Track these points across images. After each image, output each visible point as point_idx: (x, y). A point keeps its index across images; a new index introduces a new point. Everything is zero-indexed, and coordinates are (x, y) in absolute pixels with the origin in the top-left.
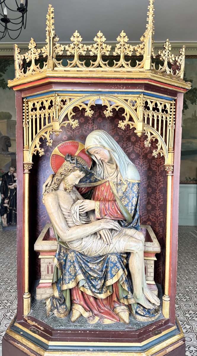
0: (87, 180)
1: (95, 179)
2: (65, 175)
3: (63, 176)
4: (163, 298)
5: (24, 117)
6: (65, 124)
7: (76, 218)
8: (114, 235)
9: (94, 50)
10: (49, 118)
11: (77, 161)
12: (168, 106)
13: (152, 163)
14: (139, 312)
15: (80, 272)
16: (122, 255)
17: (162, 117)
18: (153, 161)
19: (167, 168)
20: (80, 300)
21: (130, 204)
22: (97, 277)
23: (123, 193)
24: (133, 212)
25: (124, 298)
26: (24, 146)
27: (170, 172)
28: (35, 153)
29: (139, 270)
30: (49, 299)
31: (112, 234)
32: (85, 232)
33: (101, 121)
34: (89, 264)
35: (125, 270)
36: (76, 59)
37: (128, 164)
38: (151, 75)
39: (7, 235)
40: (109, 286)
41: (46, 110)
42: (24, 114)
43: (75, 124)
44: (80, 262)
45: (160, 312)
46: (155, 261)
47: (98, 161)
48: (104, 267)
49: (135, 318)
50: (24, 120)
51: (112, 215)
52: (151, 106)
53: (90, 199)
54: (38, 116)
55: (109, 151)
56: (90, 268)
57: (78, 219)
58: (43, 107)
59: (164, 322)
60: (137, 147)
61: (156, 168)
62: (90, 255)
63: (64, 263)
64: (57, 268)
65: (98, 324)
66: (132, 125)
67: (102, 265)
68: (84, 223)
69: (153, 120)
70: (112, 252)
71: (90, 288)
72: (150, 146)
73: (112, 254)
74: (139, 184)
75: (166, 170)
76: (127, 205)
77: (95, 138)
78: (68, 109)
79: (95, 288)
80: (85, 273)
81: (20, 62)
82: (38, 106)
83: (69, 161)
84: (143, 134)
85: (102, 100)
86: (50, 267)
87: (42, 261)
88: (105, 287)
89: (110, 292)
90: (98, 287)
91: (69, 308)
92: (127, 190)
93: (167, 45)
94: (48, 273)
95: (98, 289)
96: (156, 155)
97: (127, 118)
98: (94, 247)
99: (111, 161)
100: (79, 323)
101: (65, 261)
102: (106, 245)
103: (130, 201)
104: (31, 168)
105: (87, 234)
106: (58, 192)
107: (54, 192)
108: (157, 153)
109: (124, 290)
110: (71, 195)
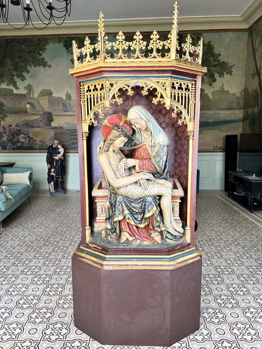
0: (129, 145)
1: (135, 143)
2: (113, 140)
3: (112, 141)
4: (186, 228)
5: (81, 97)
6: (113, 101)
7: (122, 171)
8: (150, 184)
9: (134, 45)
10: (101, 97)
11: (122, 130)
12: (190, 86)
13: (178, 131)
14: (168, 237)
15: (126, 208)
16: (155, 197)
17: (185, 94)
18: (179, 128)
19: (189, 133)
20: (126, 228)
21: (161, 161)
22: (138, 212)
23: (156, 153)
24: (163, 167)
25: (157, 226)
26: (82, 119)
27: (191, 136)
28: (91, 124)
29: (168, 207)
30: (104, 230)
31: (149, 183)
32: (129, 181)
33: (138, 98)
34: (132, 204)
35: (158, 207)
36: (121, 53)
37: (160, 131)
38: (176, 64)
39: (55, 199)
40: (147, 218)
41: (98, 91)
42: (81, 95)
43: (120, 101)
44: (126, 202)
45: (184, 238)
46: (180, 202)
47: (137, 129)
48: (143, 205)
49: (165, 241)
50: (81, 99)
51: (148, 169)
52: (177, 86)
53: (132, 158)
54: (92, 96)
55: (145, 121)
56: (133, 206)
57: (124, 173)
58: (96, 89)
59: (186, 244)
60: (167, 118)
61: (181, 134)
62: (133, 198)
63: (114, 203)
64: (109, 208)
65: (139, 245)
66: (163, 101)
67: (141, 204)
68: (128, 175)
69: (178, 97)
70: (148, 195)
71: (133, 220)
72: (176, 117)
73: (148, 196)
74: (168, 146)
75: (188, 135)
76: (159, 161)
77: (135, 112)
78: (115, 90)
79: (137, 220)
80: (129, 209)
81: (77, 55)
82: (92, 88)
83: (116, 129)
84: (171, 108)
85: (140, 83)
86: (103, 208)
87: (97, 204)
88: (144, 220)
89: (147, 222)
90: (139, 219)
91: (119, 235)
92: (159, 151)
93: (189, 39)
94: (102, 212)
95: (139, 221)
96: (181, 123)
97: (159, 96)
98: (136, 192)
99: (147, 129)
100: (126, 244)
101: (115, 202)
102: (144, 190)
103: (161, 159)
104: (88, 135)
105: (131, 182)
106: (109, 153)
107: (105, 153)
108: (182, 122)
109: (157, 221)
110: (118, 155)
